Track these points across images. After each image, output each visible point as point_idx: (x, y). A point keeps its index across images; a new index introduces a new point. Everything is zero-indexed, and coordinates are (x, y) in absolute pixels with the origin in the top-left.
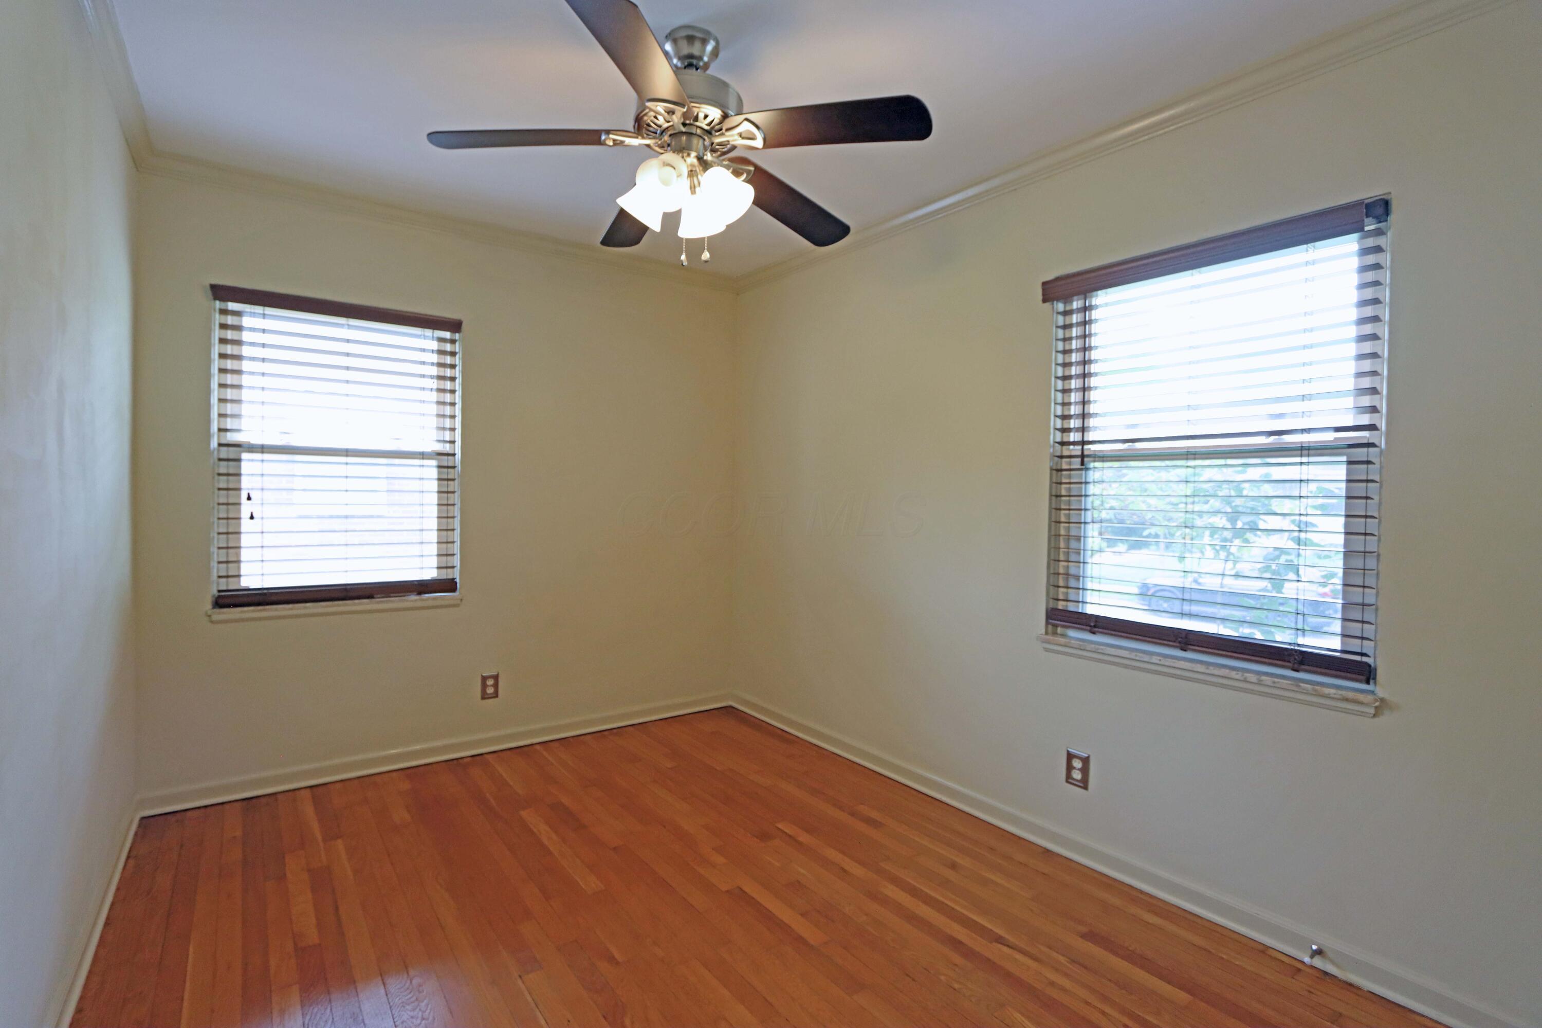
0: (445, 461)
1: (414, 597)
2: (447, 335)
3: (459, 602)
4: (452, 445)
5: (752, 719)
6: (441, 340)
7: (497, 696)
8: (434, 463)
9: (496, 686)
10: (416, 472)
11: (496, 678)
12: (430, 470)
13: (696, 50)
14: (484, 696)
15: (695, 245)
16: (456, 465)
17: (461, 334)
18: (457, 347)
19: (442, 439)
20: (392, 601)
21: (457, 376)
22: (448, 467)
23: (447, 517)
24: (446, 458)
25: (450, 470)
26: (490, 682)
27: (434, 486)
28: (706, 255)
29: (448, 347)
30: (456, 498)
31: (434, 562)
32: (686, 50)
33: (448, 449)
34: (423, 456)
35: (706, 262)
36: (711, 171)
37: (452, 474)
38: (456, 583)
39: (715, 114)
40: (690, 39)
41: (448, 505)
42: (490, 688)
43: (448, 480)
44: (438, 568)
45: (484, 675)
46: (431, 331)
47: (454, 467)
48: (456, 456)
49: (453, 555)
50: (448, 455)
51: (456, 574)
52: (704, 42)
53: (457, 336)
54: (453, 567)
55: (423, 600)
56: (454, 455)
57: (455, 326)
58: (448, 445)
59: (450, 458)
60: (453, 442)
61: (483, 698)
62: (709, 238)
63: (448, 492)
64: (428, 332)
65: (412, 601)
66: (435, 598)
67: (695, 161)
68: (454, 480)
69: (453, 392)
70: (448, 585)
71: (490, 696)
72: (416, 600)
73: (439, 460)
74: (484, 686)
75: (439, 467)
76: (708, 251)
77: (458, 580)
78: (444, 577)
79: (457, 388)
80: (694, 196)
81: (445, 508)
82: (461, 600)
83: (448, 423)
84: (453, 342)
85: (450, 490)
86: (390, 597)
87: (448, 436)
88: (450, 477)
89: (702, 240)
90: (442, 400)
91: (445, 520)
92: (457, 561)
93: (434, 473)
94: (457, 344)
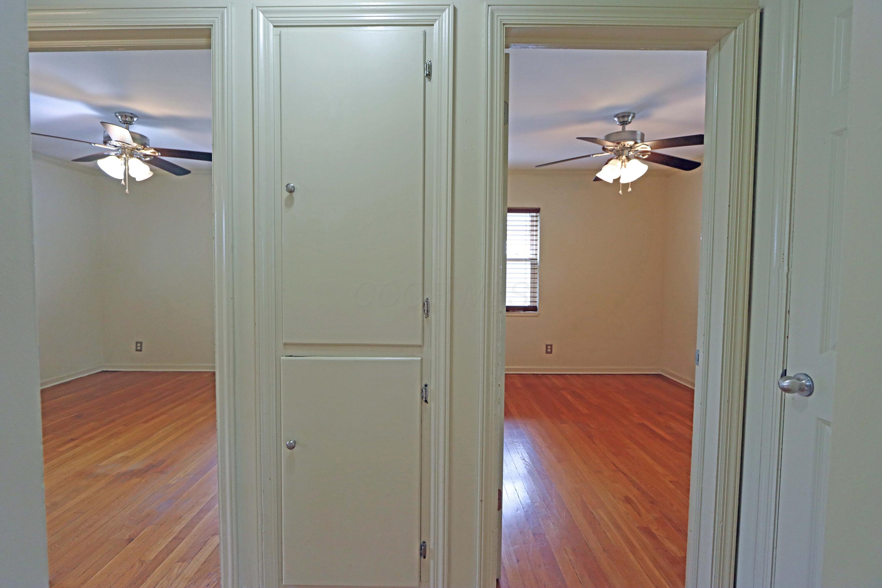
0: (534, 262)
1: (522, 312)
2: (535, 214)
3: (538, 315)
4: (536, 256)
5: (670, 380)
6: (532, 216)
7: (551, 353)
8: (529, 262)
9: (551, 349)
10: (524, 266)
11: (551, 346)
12: (528, 265)
13: (626, 119)
14: (547, 352)
15: (626, 186)
16: (538, 263)
17: (540, 213)
18: (538, 219)
19: (532, 254)
20: (515, 313)
21: (538, 229)
22: (534, 264)
23: (534, 283)
24: (534, 260)
25: (535, 265)
26: (549, 347)
27: (529, 271)
28: (630, 189)
29: (535, 219)
30: (537, 276)
31: (529, 299)
32: (622, 120)
33: (534, 257)
34: (526, 260)
35: (630, 192)
36: (631, 161)
37: (536, 266)
38: (537, 308)
39: (632, 143)
40: (623, 117)
41: (534, 278)
42: (549, 349)
43: (534, 269)
44: (531, 302)
45: (547, 344)
46: (529, 214)
47: (537, 264)
48: (538, 260)
49: (536, 297)
50: (535, 259)
51: (537, 304)
52: (628, 116)
53: (538, 214)
54: (536, 302)
55: (525, 313)
56: (537, 259)
57: (537, 210)
58: (534, 256)
59: (535, 260)
60: (536, 255)
61: (546, 353)
62: (631, 182)
63: (534, 274)
64: (528, 214)
65: (522, 313)
66: (529, 313)
67: (625, 158)
68: (536, 269)
69: (536, 235)
70: (534, 309)
71: (549, 352)
72: (523, 313)
73: (531, 261)
74: (547, 348)
75: (531, 264)
76: (631, 188)
77: (538, 307)
78: (533, 305)
79: (538, 234)
80: (625, 168)
81: (533, 279)
82: (539, 314)
83: (534, 247)
84: (537, 216)
85: (535, 273)
86: (514, 311)
87: (534, 252)
88: (535, 268)
89: (628, 183)
90: (532, 239)
91: (533, 284)
92: (537, 299)
93: (529, 266)
94: (538, 217)
